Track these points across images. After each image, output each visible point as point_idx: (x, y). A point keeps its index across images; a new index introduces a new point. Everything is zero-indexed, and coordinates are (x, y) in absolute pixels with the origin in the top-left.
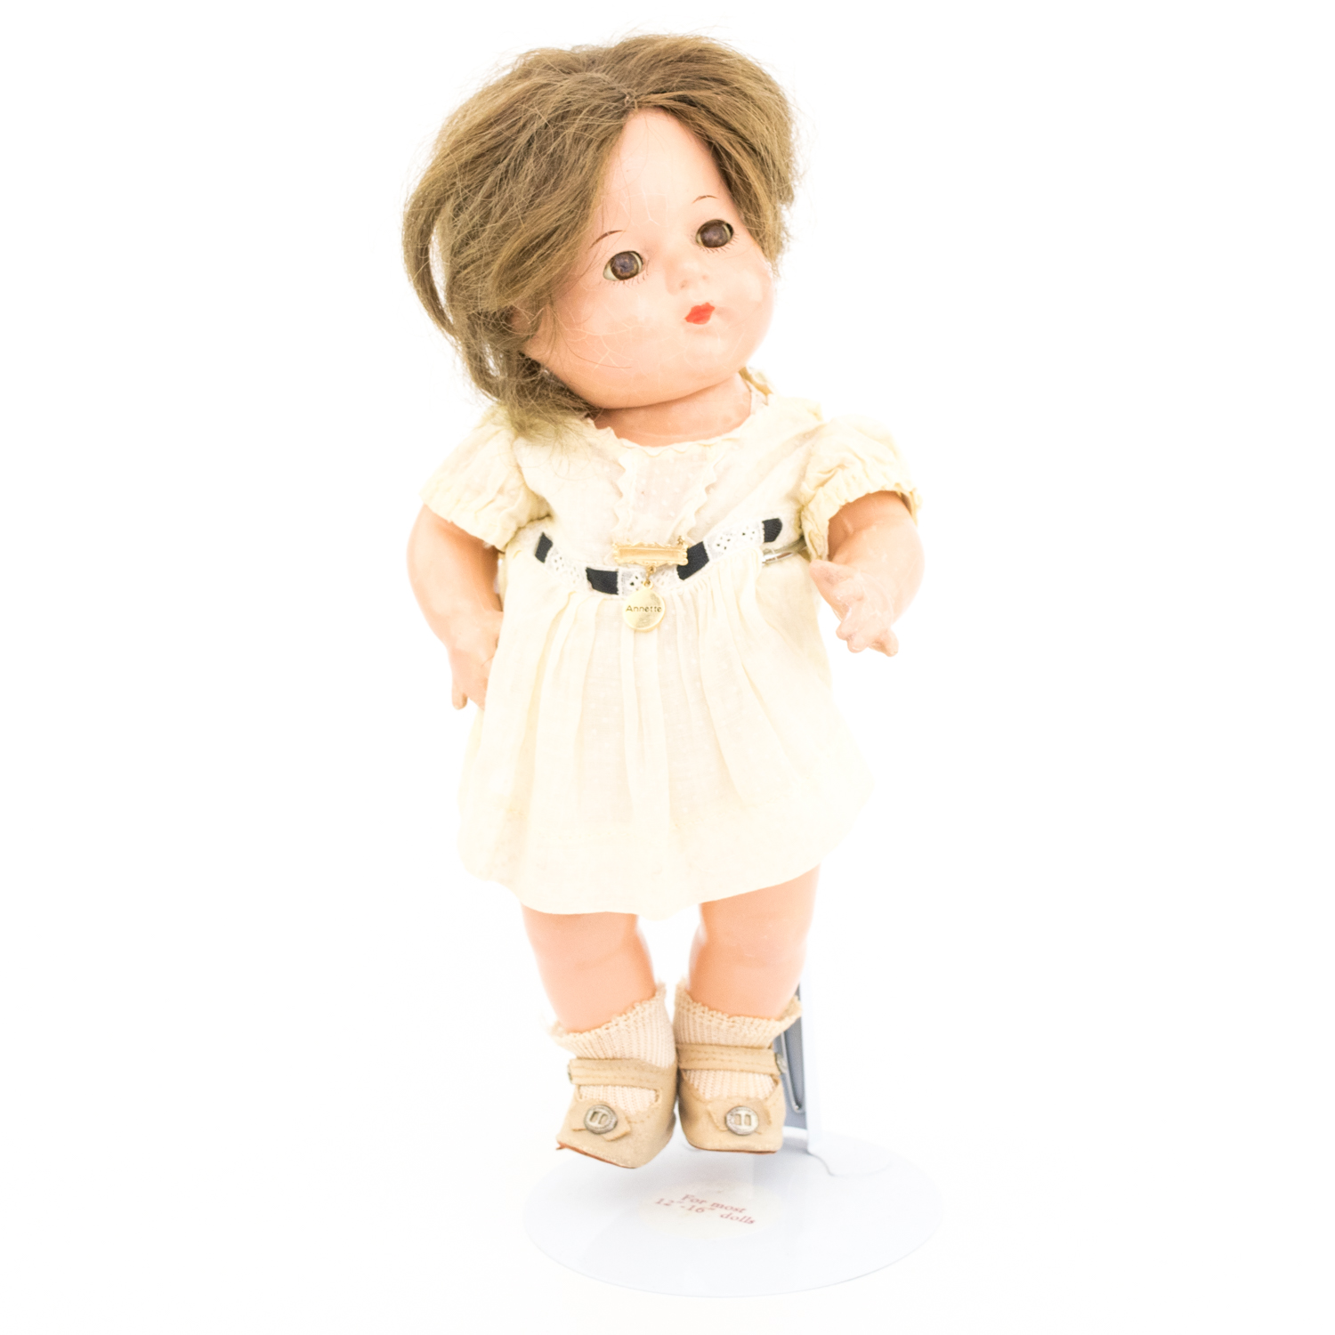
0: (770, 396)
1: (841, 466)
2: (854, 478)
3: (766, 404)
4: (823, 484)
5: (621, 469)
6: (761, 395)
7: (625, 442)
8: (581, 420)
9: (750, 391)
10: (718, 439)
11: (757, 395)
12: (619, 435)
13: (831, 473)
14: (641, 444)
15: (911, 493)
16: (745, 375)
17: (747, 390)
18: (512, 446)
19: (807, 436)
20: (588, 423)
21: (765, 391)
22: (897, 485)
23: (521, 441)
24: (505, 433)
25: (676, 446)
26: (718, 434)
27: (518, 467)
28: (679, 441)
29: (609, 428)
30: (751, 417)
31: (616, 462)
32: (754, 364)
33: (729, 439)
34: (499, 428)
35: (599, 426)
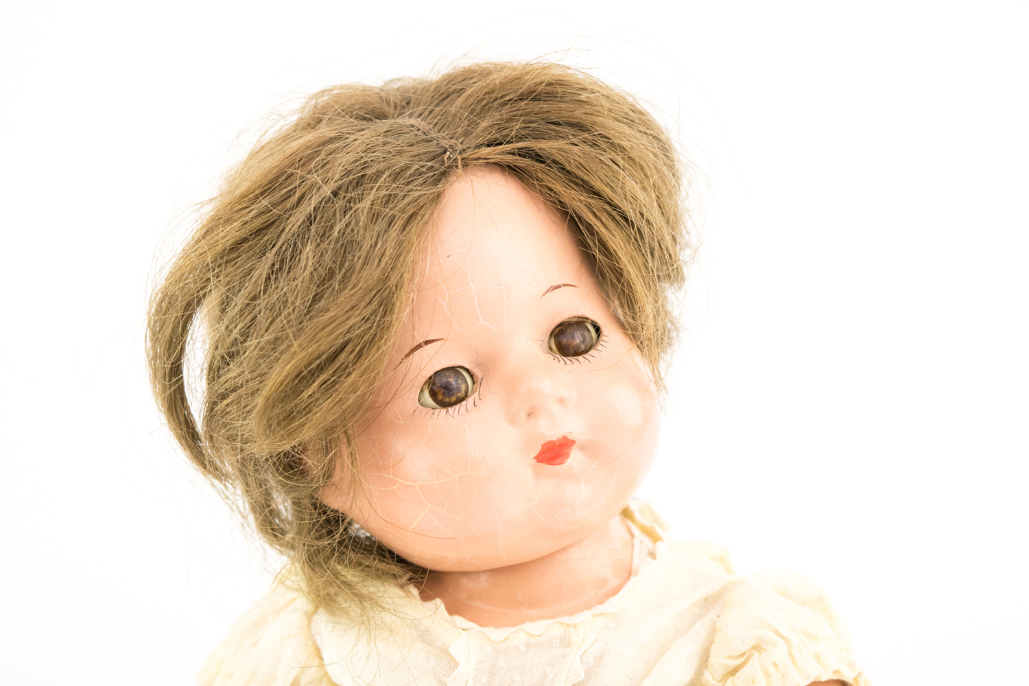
0: (659, 544)
1: (757, 648)
2: (775, 665)
3: (652, 555)
4: (733, 672)
5: (453, 664)
6: (647, 541)
7: (459, 620)
8: (402, 587)
9: (633, 536)
10: (585, 615)
11: (641, 542)
12: (452, 610)
13: (744, 659)
14: (481, 625)
15: (855, 678)
16: (626, 514)
17: (628, 536)
18: (310, 622)
19: (713, 601)
20: (410, 592)
21: (655, 538)
22: (836, 672)
23: (322, 618)
24: (303, 603)
25: (528, 627)
26: (588, 607)
27: (318, 651)
28: (533, 619)
29: (438, 601)
30: (633, 579)
31: (445, 651)
33: (600, 614)
34: (295, 595)
35: (425, 597)
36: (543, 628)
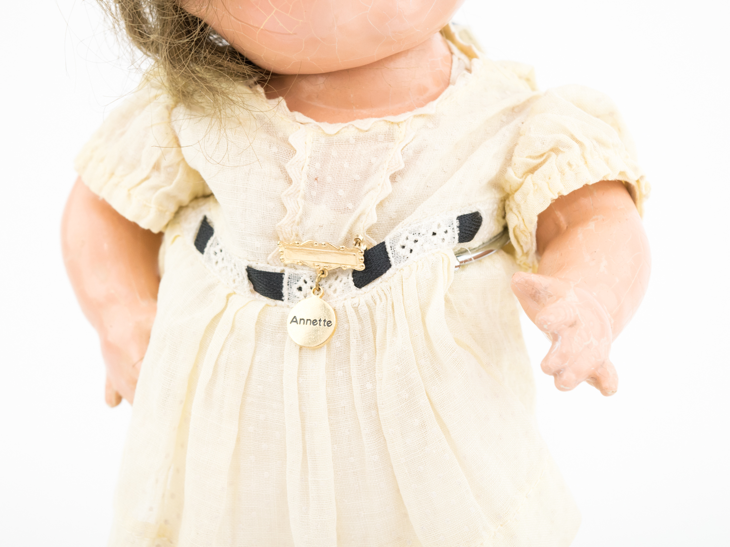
0: (474, 60)
1: (555, 150)
2: (570, 165)
3: (469, 70)
4: (533, 170)
5: (292, 151)
6: (463, 57)
7: (299, 116)
8: (250, 87)
9: (452, 53)
10: (408, 115)
11: (459, 59)
12: (292, 107)
13: (543, 158)
14: (317, 121)
15: (638, 181)
16: (446, 33)
17: (448, 53)
18: (170, 114)
19: (516, 111)
20: (257, 91)
21: (469, 54)
22: (622, 173)
23: (181, 111)
24: (165, 98)
25: (358, 123)
26: (410, 109)
27: (176, 139)
28: (362, 117)
29: (281, 98)
30: (451, 87)
31: (285, 140)
32: (458, 20)
33: (420, 116)
35: (270, 96)
36: (371, 124)
